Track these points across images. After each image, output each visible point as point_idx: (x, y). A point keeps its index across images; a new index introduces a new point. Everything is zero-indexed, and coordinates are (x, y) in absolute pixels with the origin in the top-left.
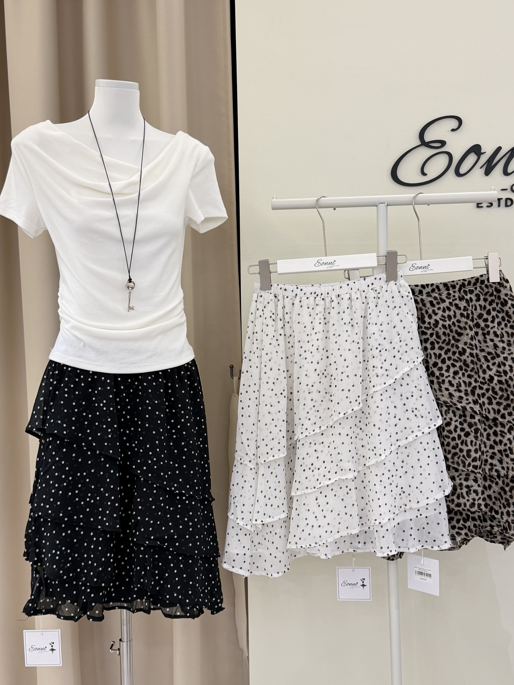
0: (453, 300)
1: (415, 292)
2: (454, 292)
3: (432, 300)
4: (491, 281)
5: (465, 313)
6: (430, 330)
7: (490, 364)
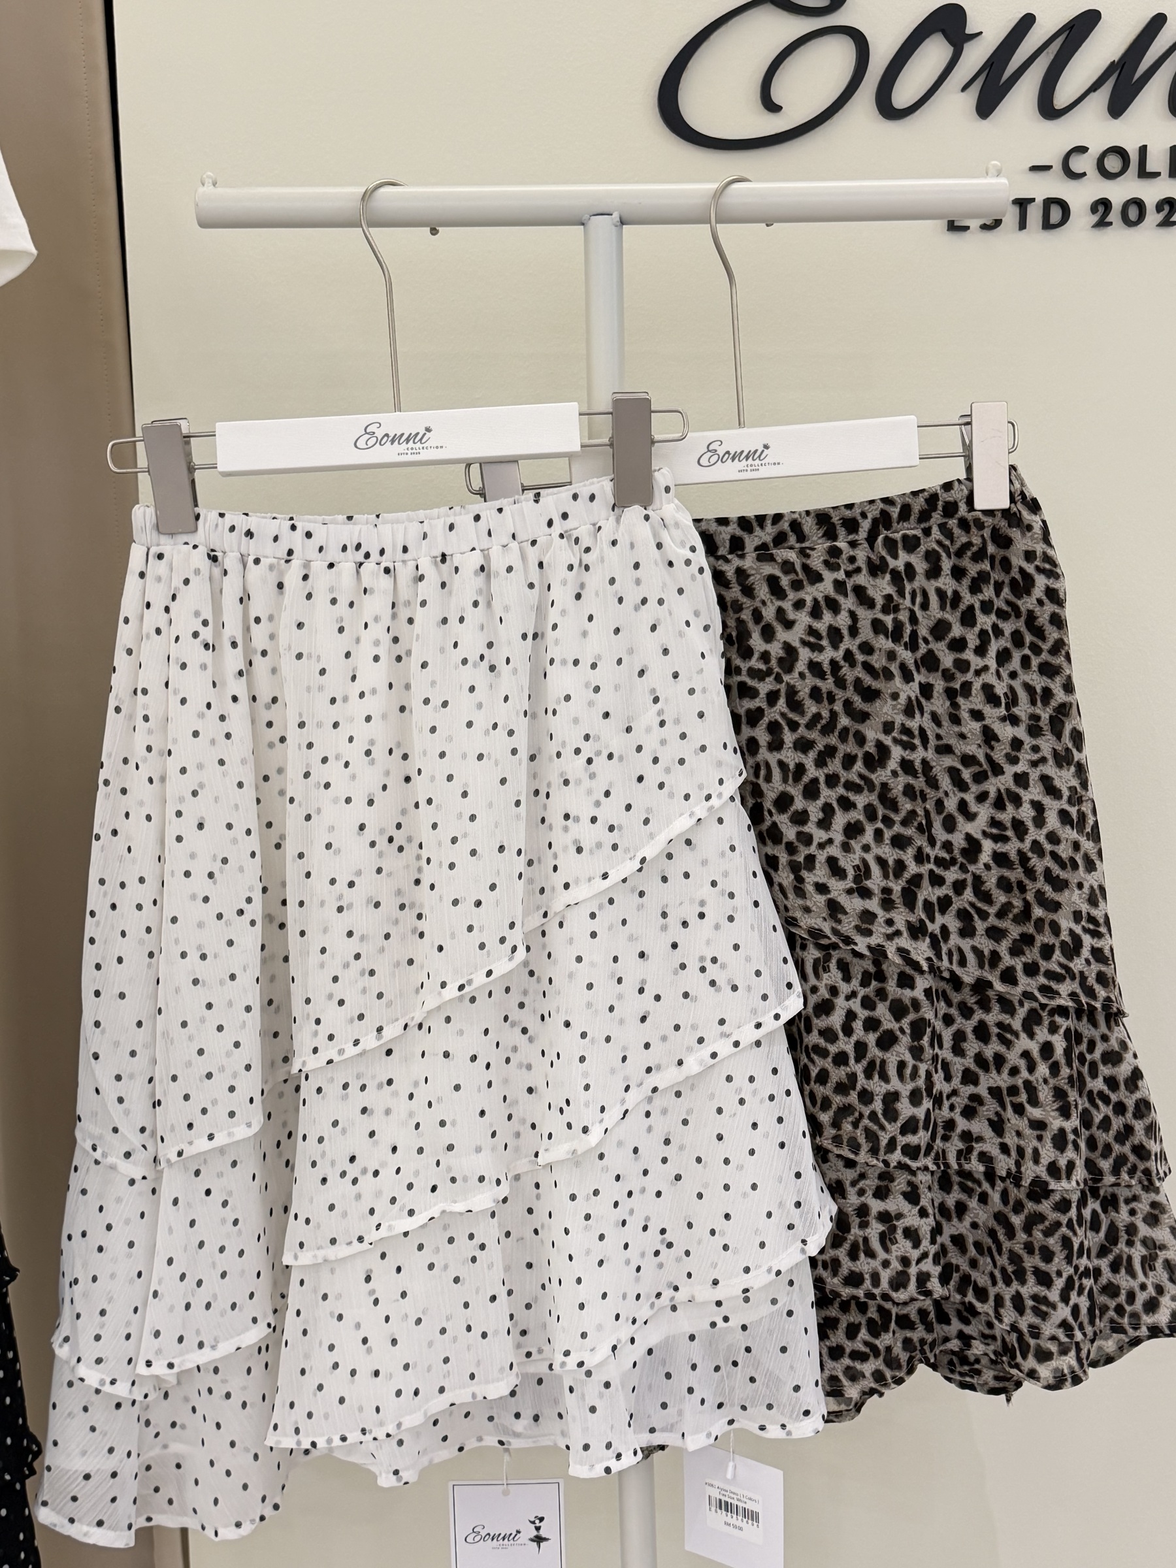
0: (849, 574)
1: (719, 543)
2: (853, 544)
3: (777, 572)
4: (979, 504)
5: (888, 620)
6: (767, 679)
7: (969, 798)
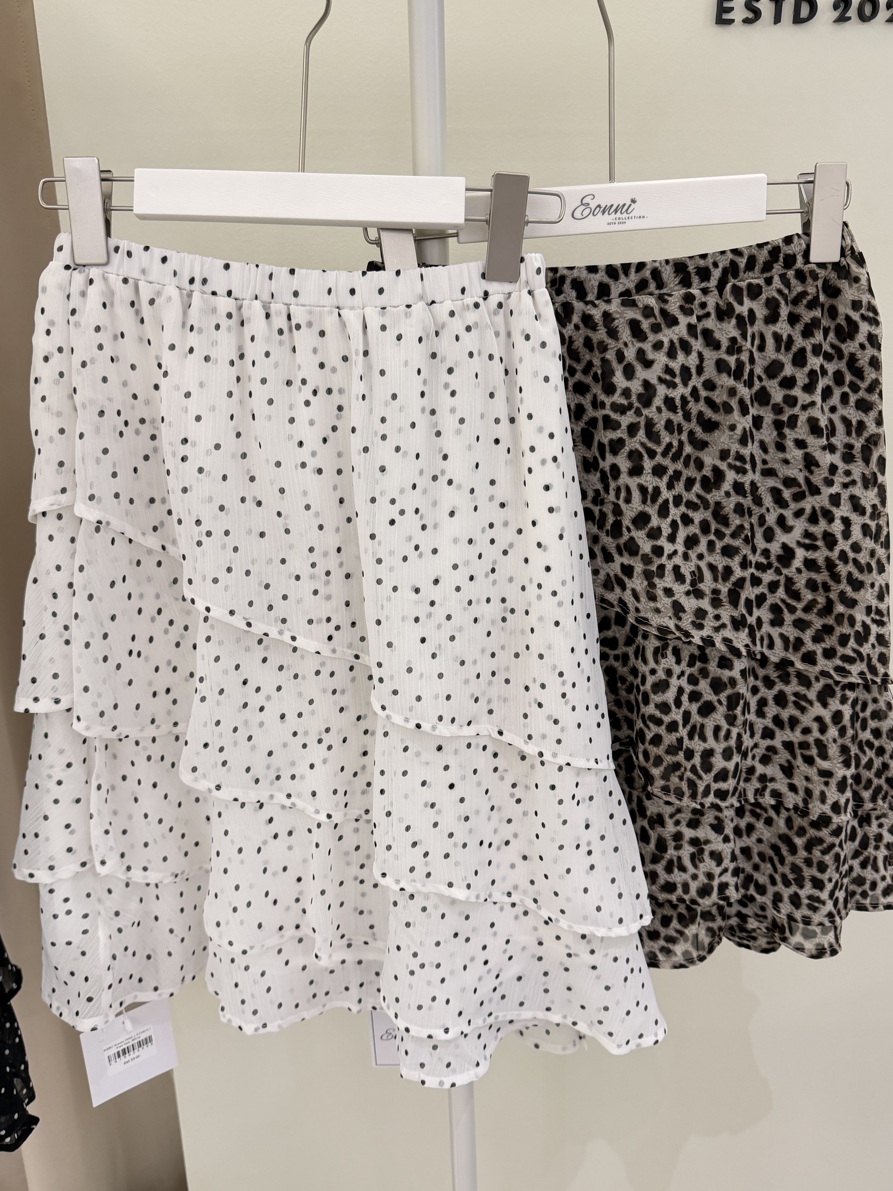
0: (699, 319)
1: (587, 289)
2: (705, 291)
3: (639, 317)
4: (814, 257)
5: (732, 360)
7: (788, 513)
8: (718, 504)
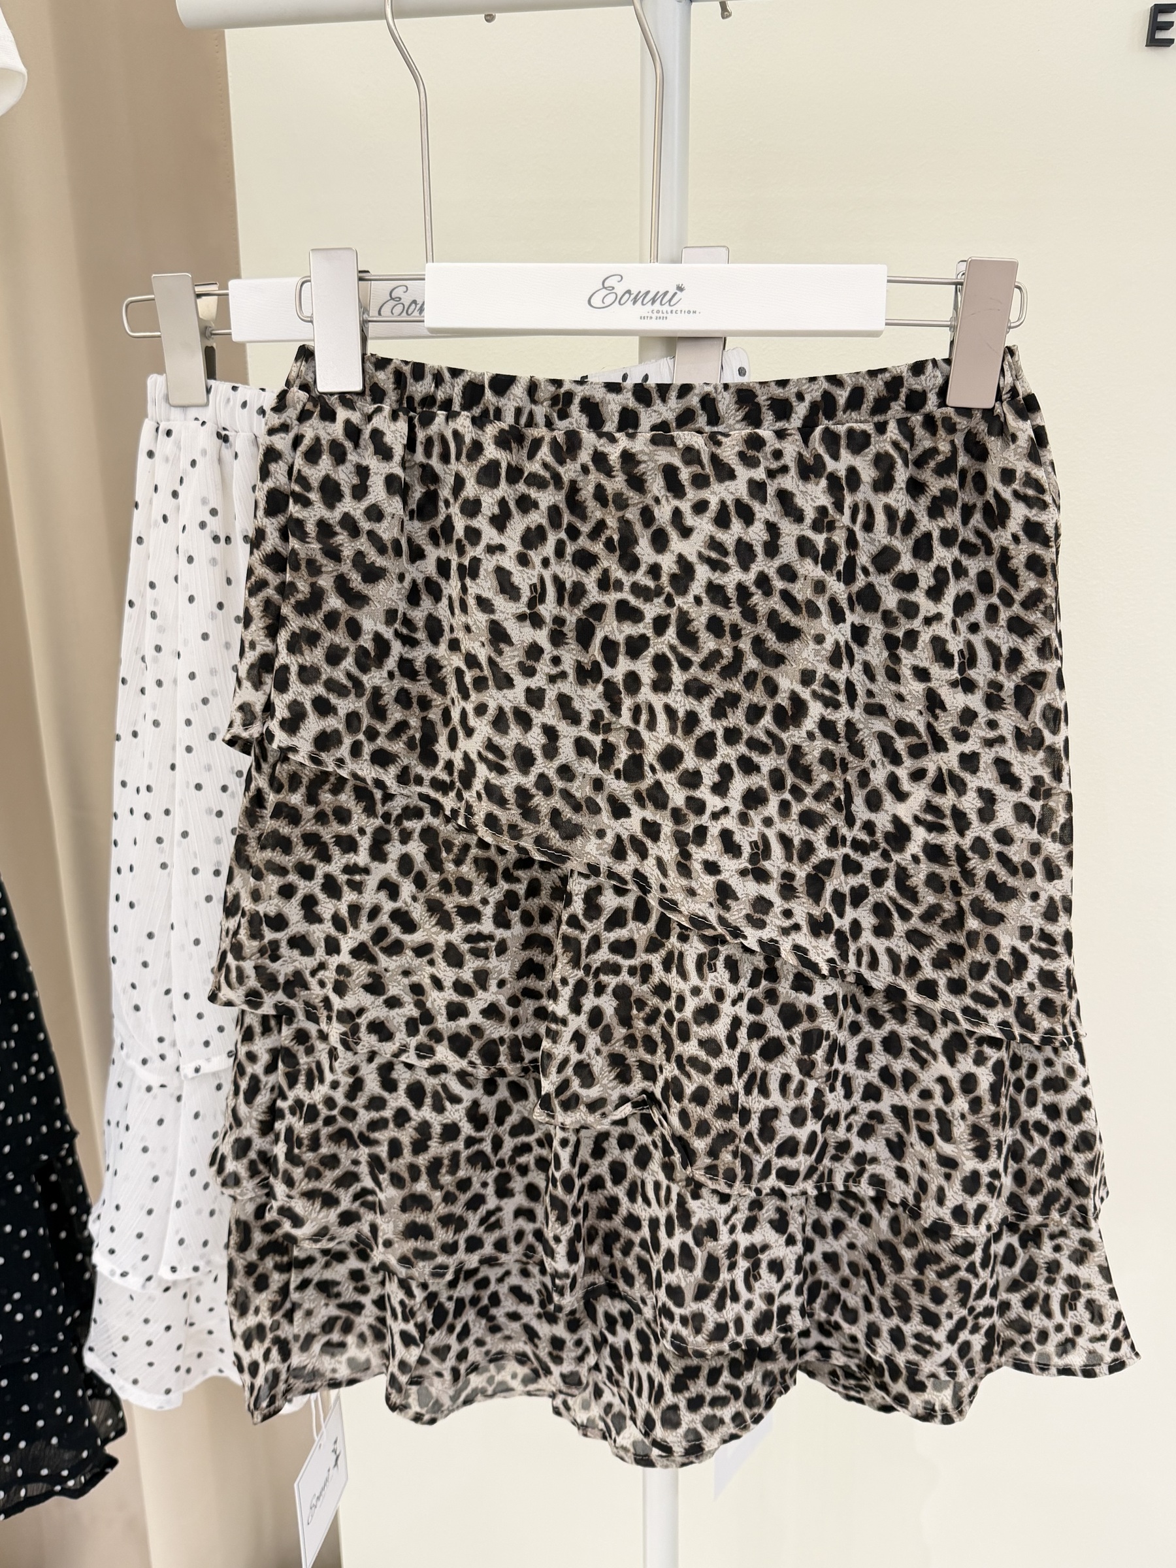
0: (771, 474)
2: (781, 434)
3: (677, 461)
5: (820, 540)
6: (656, 601)
7: (902, 773)
8: (797, 748)
